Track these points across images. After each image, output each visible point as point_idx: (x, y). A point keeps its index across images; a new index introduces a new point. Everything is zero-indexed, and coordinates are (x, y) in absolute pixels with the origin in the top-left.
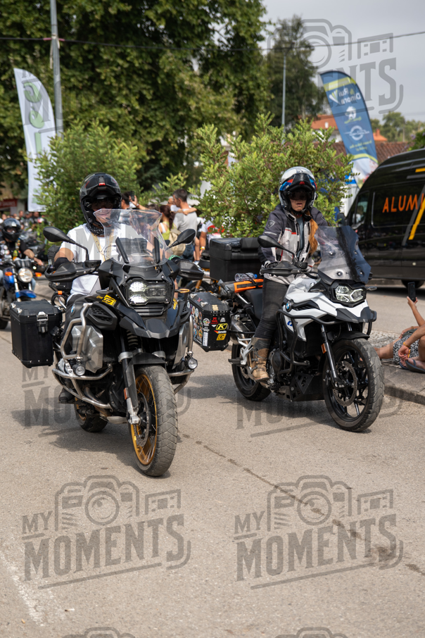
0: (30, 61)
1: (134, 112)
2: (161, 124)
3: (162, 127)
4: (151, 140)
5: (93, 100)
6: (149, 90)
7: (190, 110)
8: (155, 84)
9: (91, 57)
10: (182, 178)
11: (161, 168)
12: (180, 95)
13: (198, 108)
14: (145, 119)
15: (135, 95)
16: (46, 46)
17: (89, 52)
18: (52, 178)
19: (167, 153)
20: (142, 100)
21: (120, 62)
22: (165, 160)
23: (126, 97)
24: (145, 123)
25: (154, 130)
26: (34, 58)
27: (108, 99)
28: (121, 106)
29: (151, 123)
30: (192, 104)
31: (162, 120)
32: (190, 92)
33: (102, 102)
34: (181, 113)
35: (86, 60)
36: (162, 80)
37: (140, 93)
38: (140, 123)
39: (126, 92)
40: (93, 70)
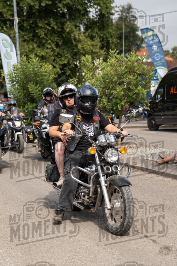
0: (5, 29)
1: (53, 50)
2: (66, 56)
3: (66, 57)
4: (62, 63)
5: (35, 46)
6: (60, 40)
7: (78, 49)
8: (63, 37)
9: (33, 26)
10: (75, 80)
11: (66, 76)
12: (74, 42)
13: (83, 48)
14: (59, 54)
15: (54, 43)
16: (12, 21)
17: (33, 23)
18: (15, 83)
19: (70, 69)
20: (57, 45)
21: (48, 27)
22: (68, 72)
23: (50, 44)
24: (59, 55)
25: (63, 59)
26: (7, 27)
27: (41, 45)
28: (47, 48)
29: (61, 55)
30: (80, 46)
31: (66, 54)
32: (79, 41)
33: (39, 47)
34: (76, 50)
35: (31, 27)
36: (65, 35)
37: (56, 42)
38: (56, 56)
39: (49, 41)
40: (34, 31)
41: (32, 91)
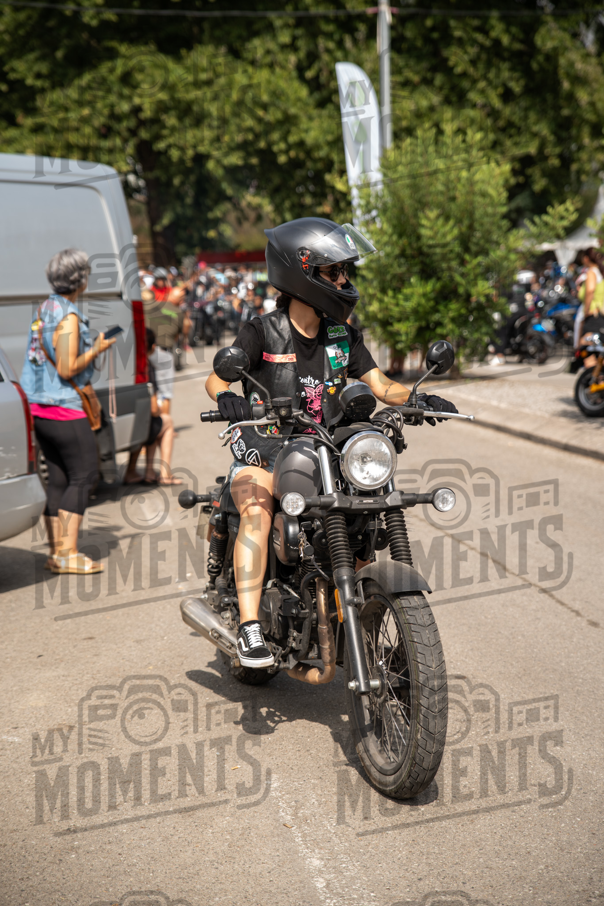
0: (348, 43)
1: (493, 114)
2: (535, 128)
3: (535, 135)
4: (519, 152)
5: (436, 99)
6: (518, 81)
7: (578, 106)
8: (527, 72)
9: (435, 35)
10: (571, 208)
11: (533, 194)
12: (566, 85)
13: (592, 104)
14: (510, 124)
15: (496, 88)
16: (372, 24)
17: (433, 29)
18: (374, 213)
19: (544, 174)
20: (507, 96)
21: (479, 37)
22: (540, 184)
23: (482, 92)
24: (509, 129)
25: (523, 139)
26: (355, 41)
27: (456, 97)
28: (474, 106)
29: (519, 129)
30: (583, 96)
31: (536, 123)
32: (579, 80)
33: (447, 101)
34: (566, 112)
35: (427, 39)
36: (539, 64)
37: (504, 85)
38: (503, 130)
39: (482, 84)
40: (436, 53)
41: (431, 238)
